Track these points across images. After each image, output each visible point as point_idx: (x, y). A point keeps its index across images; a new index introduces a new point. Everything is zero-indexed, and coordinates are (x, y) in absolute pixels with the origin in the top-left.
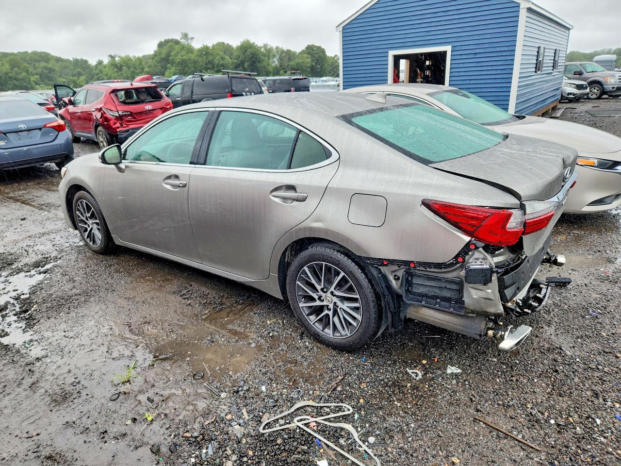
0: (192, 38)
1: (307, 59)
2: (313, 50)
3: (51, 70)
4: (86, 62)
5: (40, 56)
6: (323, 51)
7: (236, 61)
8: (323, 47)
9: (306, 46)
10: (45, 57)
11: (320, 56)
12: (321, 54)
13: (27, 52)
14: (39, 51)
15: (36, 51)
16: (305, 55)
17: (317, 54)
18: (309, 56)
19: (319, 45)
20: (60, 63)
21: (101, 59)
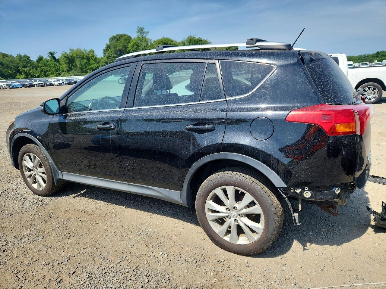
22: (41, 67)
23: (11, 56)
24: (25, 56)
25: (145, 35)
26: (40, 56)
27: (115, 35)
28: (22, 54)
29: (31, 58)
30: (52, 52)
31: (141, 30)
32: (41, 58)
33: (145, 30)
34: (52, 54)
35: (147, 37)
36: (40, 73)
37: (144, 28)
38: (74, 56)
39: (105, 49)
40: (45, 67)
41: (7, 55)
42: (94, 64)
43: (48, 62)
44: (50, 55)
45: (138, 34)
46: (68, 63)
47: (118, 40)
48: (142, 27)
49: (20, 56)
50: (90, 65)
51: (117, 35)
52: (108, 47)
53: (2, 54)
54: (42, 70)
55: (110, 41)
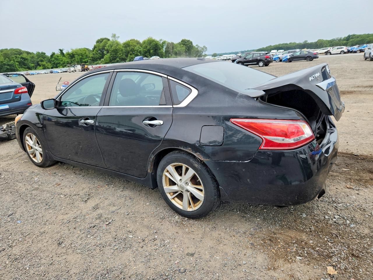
0: (118, 37)
1: (183, 48)
2: (185, 42)
3: (25, 59)
4: (45, 54)
5: (17, 51)
6: (191, 43)
7: (145, 50)
8: (191, 40)
9: (181, 40)
10: (19, 52)
11: (190, 45)
12: (190, 44)
13: (8, 49)
14: (14, 48)
15: (13, 49)
16: (182, 45)
17: (188, 44)
18: (184, 46)
19: (188, 40)
20: (30, 55)
21: (54, 52)
22: (53, 61)
23: (32, 53)
24: (42, 53)
25: (116, 39)
26: (53, 53)
27: (99, 39)
28: (40, 52)
29: (47, 54)
30: (61, 49)
31: (114, 36)
32: (54, 54)
33: (117, 36)
34: (61, 51)
35: (118, 40)
36: (53, 65)
37: (116, 34)
38: (74, 53)
39: (93, 48)
40: (56, 61)
41: (29, 52)
42: (86, 58)
43: (58, 57)
44: (60, 51)
45: (112, 38)
46: (70, 58)
47: (101, 42)
48: (115, 33)
49: (39, 53)
50: (84, 59)
51: (101, 39)
52: (95, 47)
53: (26, 52)
54: (55, 63)
55: (96, 43)
